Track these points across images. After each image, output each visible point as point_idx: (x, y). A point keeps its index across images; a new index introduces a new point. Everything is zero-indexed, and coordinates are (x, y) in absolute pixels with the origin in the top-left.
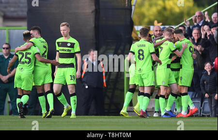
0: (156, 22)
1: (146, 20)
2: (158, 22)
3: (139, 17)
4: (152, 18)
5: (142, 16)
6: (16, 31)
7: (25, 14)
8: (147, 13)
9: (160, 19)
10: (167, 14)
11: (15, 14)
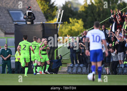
0: (68, 35)
1: (64, 34)
2: (69, 35)
3: (61, 33)
4: (66, 33)
5: (62, 33)
6: (10, 39)
7: (14, 32)
8: (64, 32)
9: (69, 34)
10: (72, 32)
11: (10, 32)
